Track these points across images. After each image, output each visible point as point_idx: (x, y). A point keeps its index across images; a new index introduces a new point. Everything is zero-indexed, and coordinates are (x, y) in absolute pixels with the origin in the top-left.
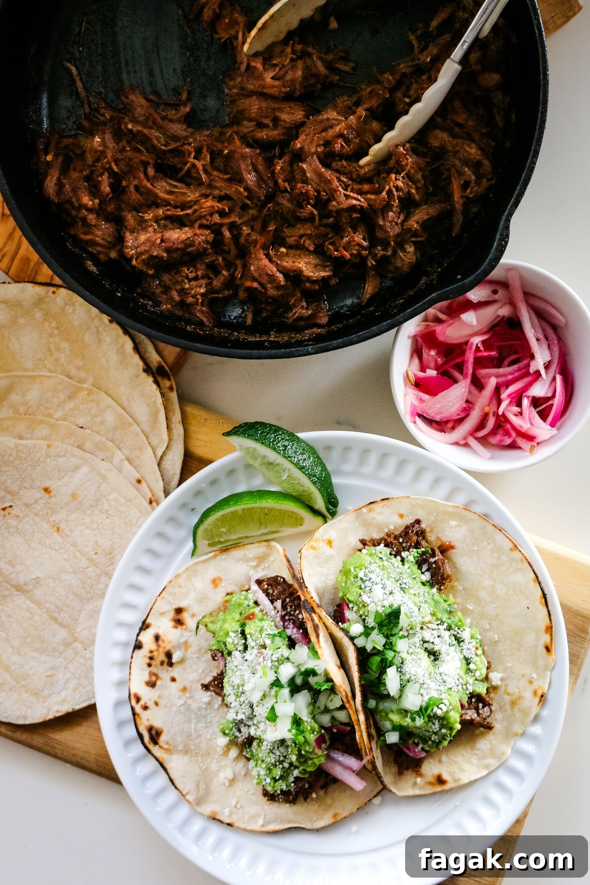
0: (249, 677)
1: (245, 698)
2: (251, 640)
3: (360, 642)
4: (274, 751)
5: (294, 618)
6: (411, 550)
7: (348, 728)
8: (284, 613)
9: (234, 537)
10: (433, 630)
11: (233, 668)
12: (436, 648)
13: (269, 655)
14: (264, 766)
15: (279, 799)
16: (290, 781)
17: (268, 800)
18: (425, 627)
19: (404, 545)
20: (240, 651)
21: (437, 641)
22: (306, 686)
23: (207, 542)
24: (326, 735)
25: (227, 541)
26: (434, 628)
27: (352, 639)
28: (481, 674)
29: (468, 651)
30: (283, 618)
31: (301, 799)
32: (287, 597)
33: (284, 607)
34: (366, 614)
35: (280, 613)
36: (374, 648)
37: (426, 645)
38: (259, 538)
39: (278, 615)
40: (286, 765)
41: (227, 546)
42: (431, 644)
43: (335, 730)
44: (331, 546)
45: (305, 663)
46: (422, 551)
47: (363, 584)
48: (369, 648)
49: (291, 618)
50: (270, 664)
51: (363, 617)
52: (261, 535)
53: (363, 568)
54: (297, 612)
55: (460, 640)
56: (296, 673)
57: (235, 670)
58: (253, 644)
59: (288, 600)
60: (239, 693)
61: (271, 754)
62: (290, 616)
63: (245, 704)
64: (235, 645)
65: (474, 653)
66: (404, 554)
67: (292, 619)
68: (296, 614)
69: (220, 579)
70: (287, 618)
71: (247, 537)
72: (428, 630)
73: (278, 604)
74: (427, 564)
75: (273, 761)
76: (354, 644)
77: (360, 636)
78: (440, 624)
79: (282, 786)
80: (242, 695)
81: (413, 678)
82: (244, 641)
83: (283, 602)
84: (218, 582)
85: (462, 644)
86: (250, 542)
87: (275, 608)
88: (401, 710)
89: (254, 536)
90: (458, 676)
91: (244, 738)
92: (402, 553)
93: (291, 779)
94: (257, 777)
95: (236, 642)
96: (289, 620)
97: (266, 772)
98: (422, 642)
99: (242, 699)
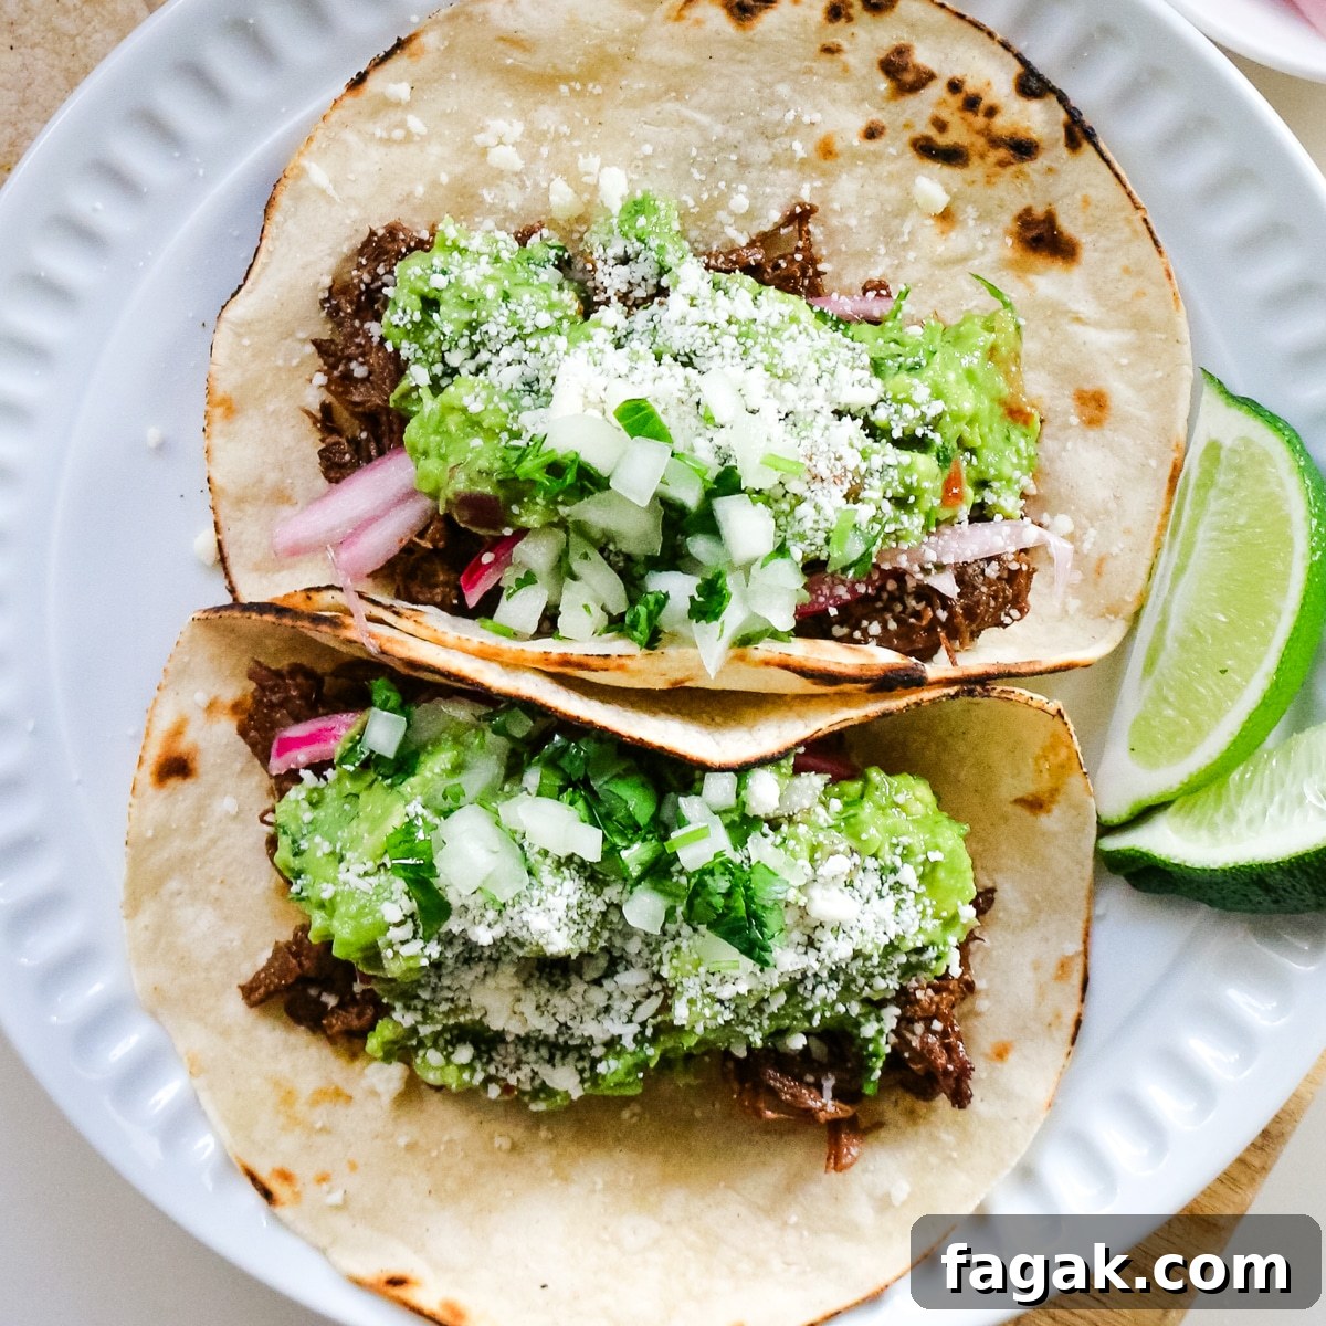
0: (782, 399)
1: (727, 352)
2: (891, 460)
3: (719, 789)
4: (518, 344)
5: (879, 605)
6: (893, 1039)
7: (472, 599)
8: (911, 584)
9: (1202, 533)
10: (637, 1005)
11: (834, 358)
12: (578, 987)
13: (822, 500)
14: (491, 291)
15: (359, 267)
16: (405, 344)
17: (372, 233)
18: (657, 987)
19: (919, 1028)
20: (874, 407)
21: (598, 997)
22: (673, 558)
23: (1228, 442)
24: (491, 533)
25: (1201, 504)
26: (640, 1009)
27: (742, 770)
28: (430, 1068)
29: (512, 1061)
30: (899, 575)
31: (325, 331)
32: (952, 615)
33: (928, 594)
34: (791, 843)
35: (920, 576)
36: (681, 822)
37: (603, 962)
38: (1160, 602)
39: (916, 568)
40: (454, 359)
41: (1183, 496)
42: (595, 975)
43: (487, 558)
44: (1020, 801)
45: (745, 599)
46: (872, 1070)
47: (876, 865)
48: (689, 805)
49: (885, 596)
50: (795, 487)
51: (784, 828)
52: (1165, 613)
53: (923, 888)
54: (893, 625)
55: (558, 1055)
56: (728, 554)
57: (825, 364)
58: (876, 462)
59: (943, 615)
60: (750, 343)
61: (514, 331)
62: (890, 593)
63: (708, 342)
64: (901, 402)
65: (501, 1075)
66: (891, 1014)
67: (878, 598)
68: (888, 616)
69: (1092, 422)
70: (891, 585)
71: (1180, 570)
72: (644, 990)
73: (946, 585)
74: (825, 1060)
75: (492, 329)
76: (722, 769)
77: (738, 795)
78: (642, 1033)
79: (402, 311)
80: (740, 349)
81: (535, 893)
82: (897, 434)
83: (945, 601)
84: (1091, 411)
85: (544, 1052)
86: (1159, 571)
87: (940, 567)
88: (456, 799)
89: (1171, 591)
90: (462, 1003)
91: (599, 264)
92: (898, 1011)
93: (407, 350)
94: (462, 244)
95: (907, 410)
96: (882, 588)
97: (467, 289)
98: (617, 953)
99: (728, 342)
